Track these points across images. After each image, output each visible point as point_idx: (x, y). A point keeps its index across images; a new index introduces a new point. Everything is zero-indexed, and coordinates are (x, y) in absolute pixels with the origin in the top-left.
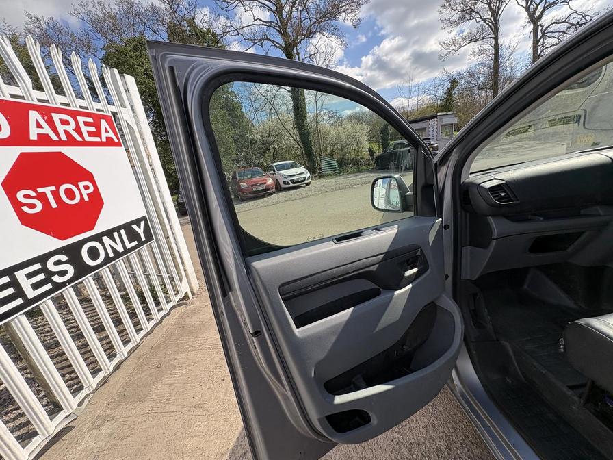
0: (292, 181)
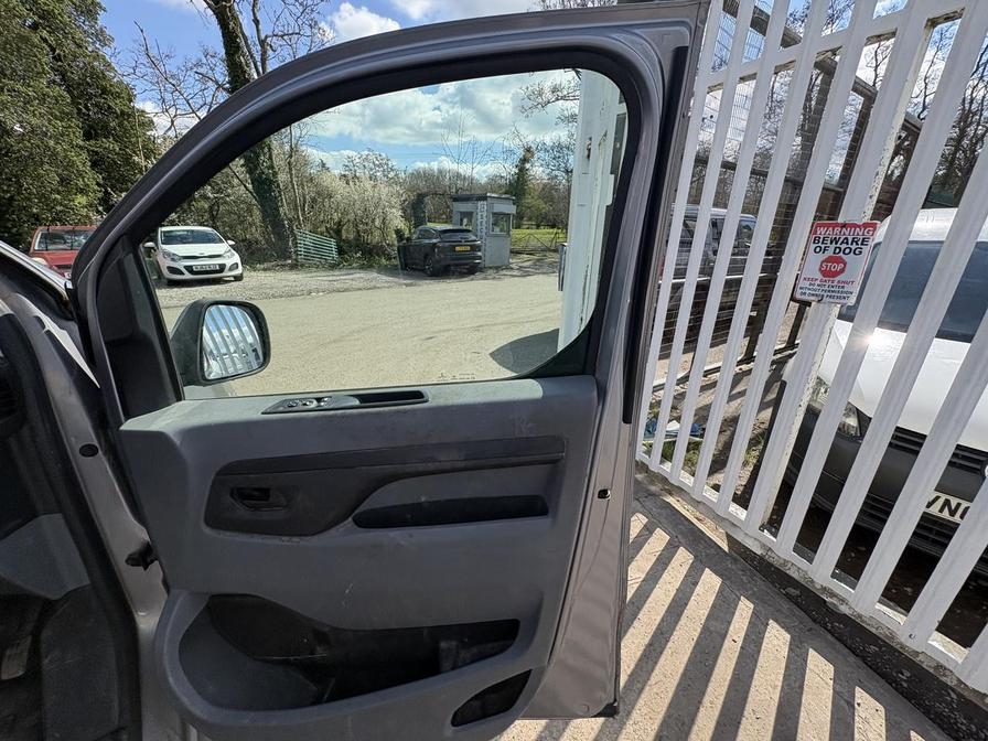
0: (189, 269)
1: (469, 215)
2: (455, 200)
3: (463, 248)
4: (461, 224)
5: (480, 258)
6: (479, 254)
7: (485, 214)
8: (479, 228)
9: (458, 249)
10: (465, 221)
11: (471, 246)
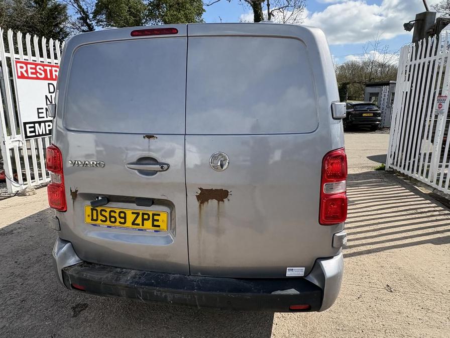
1: (376, 95)
2: (368, 86)
3: (368, 115)
4: (370, 100)
5: (379, 121)
6: (379, 118)
7: (387, 94)
8: (382, 102)
9: (364, 115)
10: (373, 98)
11: (374, 113)
